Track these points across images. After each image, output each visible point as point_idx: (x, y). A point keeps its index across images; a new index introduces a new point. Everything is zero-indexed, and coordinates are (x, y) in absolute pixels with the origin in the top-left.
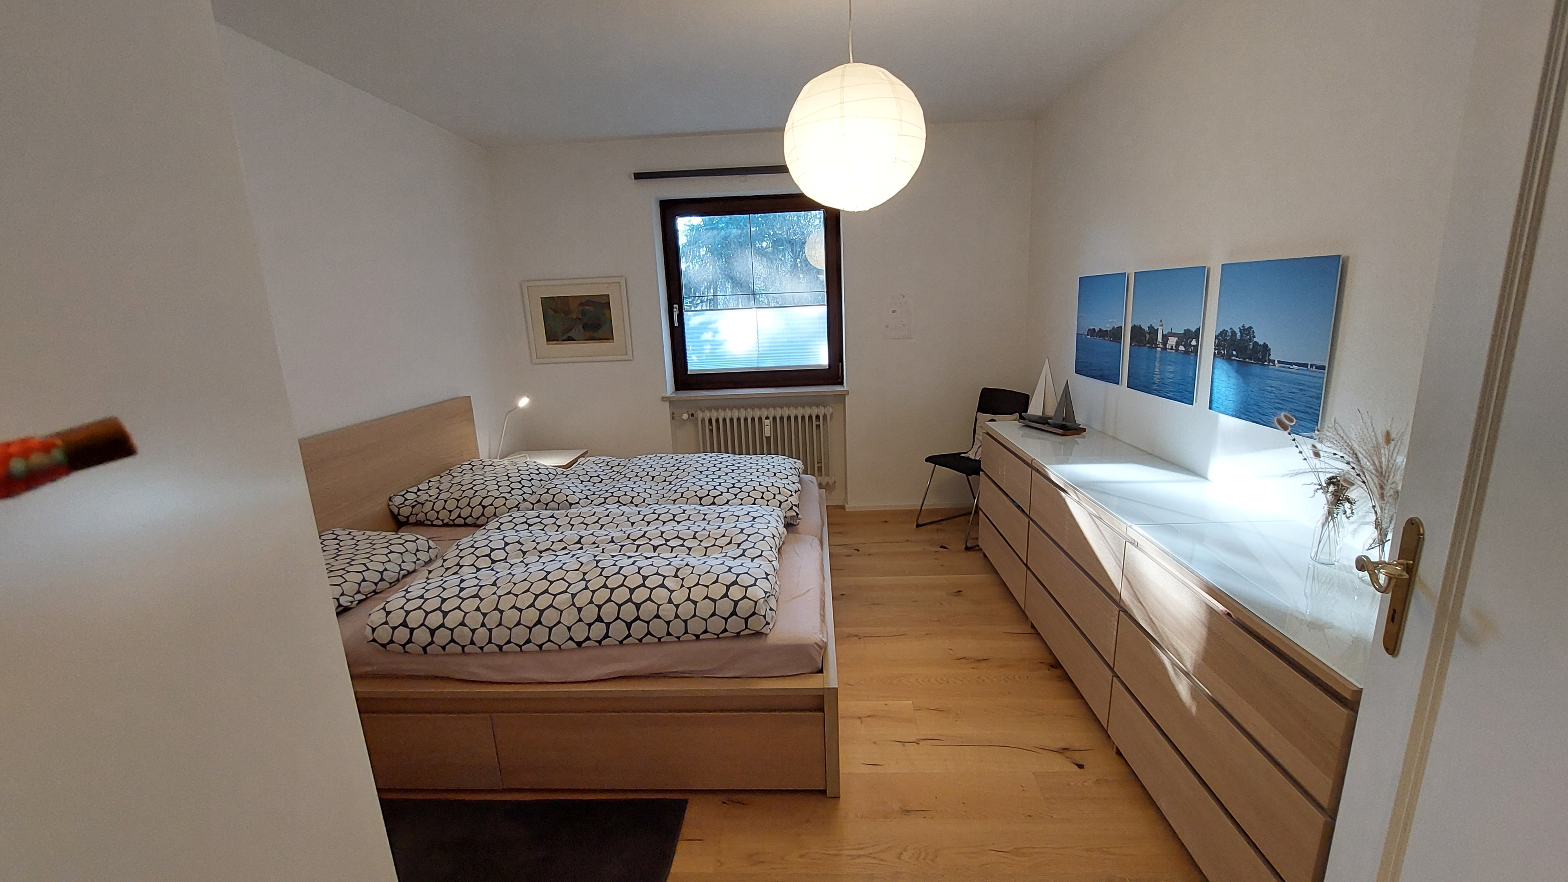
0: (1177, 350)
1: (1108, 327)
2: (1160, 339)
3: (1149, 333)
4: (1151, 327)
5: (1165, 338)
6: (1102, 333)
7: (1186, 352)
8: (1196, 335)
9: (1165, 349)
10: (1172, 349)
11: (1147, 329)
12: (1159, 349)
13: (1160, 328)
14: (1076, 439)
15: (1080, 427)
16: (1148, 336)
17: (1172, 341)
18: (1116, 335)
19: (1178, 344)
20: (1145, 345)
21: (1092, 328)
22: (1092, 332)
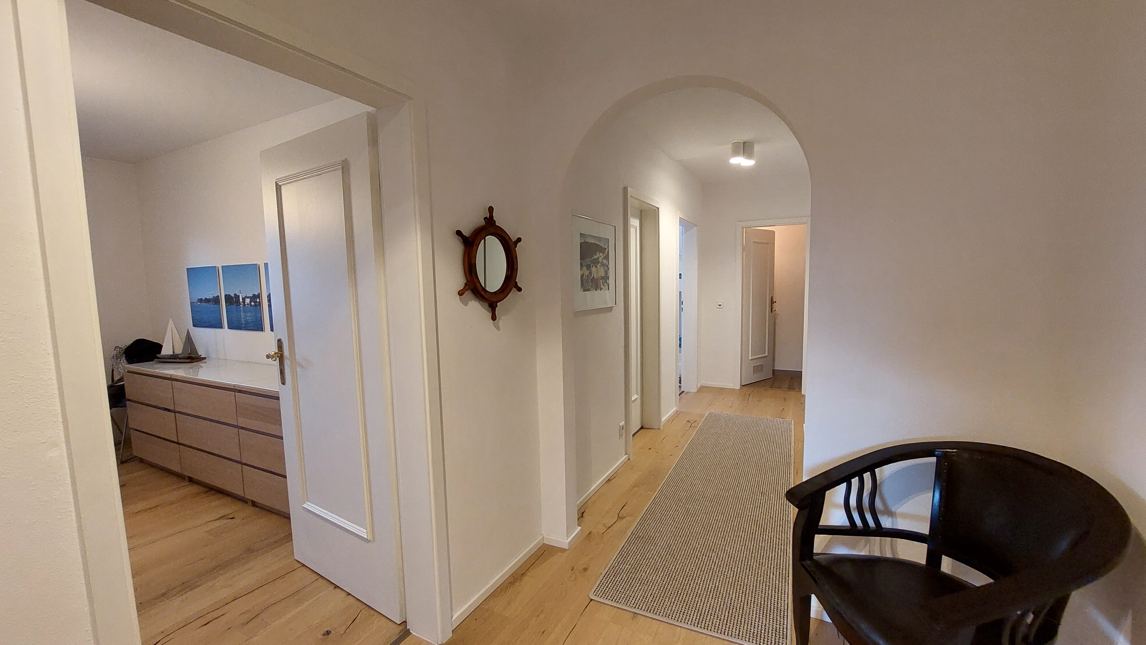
0: (251, 305)
1: (210, 296)
2: (241, 300)
3: (235, 298)
4: (235, 295)
5: (244, 299)
6: (207, 301)
7: (256, 305)
8: (259, 296)
9: (244, 305)
10: (248, 304)
11: (233, 296)
12: (241, 306)
13: (240, 294)
14: (200, 364)
15: (202, 357)
16: (234, 299)
17: (248, 301)
18: (216, 300)
19: (250, 302)
20: (234, 304)
21: (200, 298)
22: (201, 300)
